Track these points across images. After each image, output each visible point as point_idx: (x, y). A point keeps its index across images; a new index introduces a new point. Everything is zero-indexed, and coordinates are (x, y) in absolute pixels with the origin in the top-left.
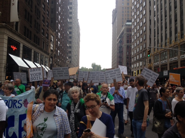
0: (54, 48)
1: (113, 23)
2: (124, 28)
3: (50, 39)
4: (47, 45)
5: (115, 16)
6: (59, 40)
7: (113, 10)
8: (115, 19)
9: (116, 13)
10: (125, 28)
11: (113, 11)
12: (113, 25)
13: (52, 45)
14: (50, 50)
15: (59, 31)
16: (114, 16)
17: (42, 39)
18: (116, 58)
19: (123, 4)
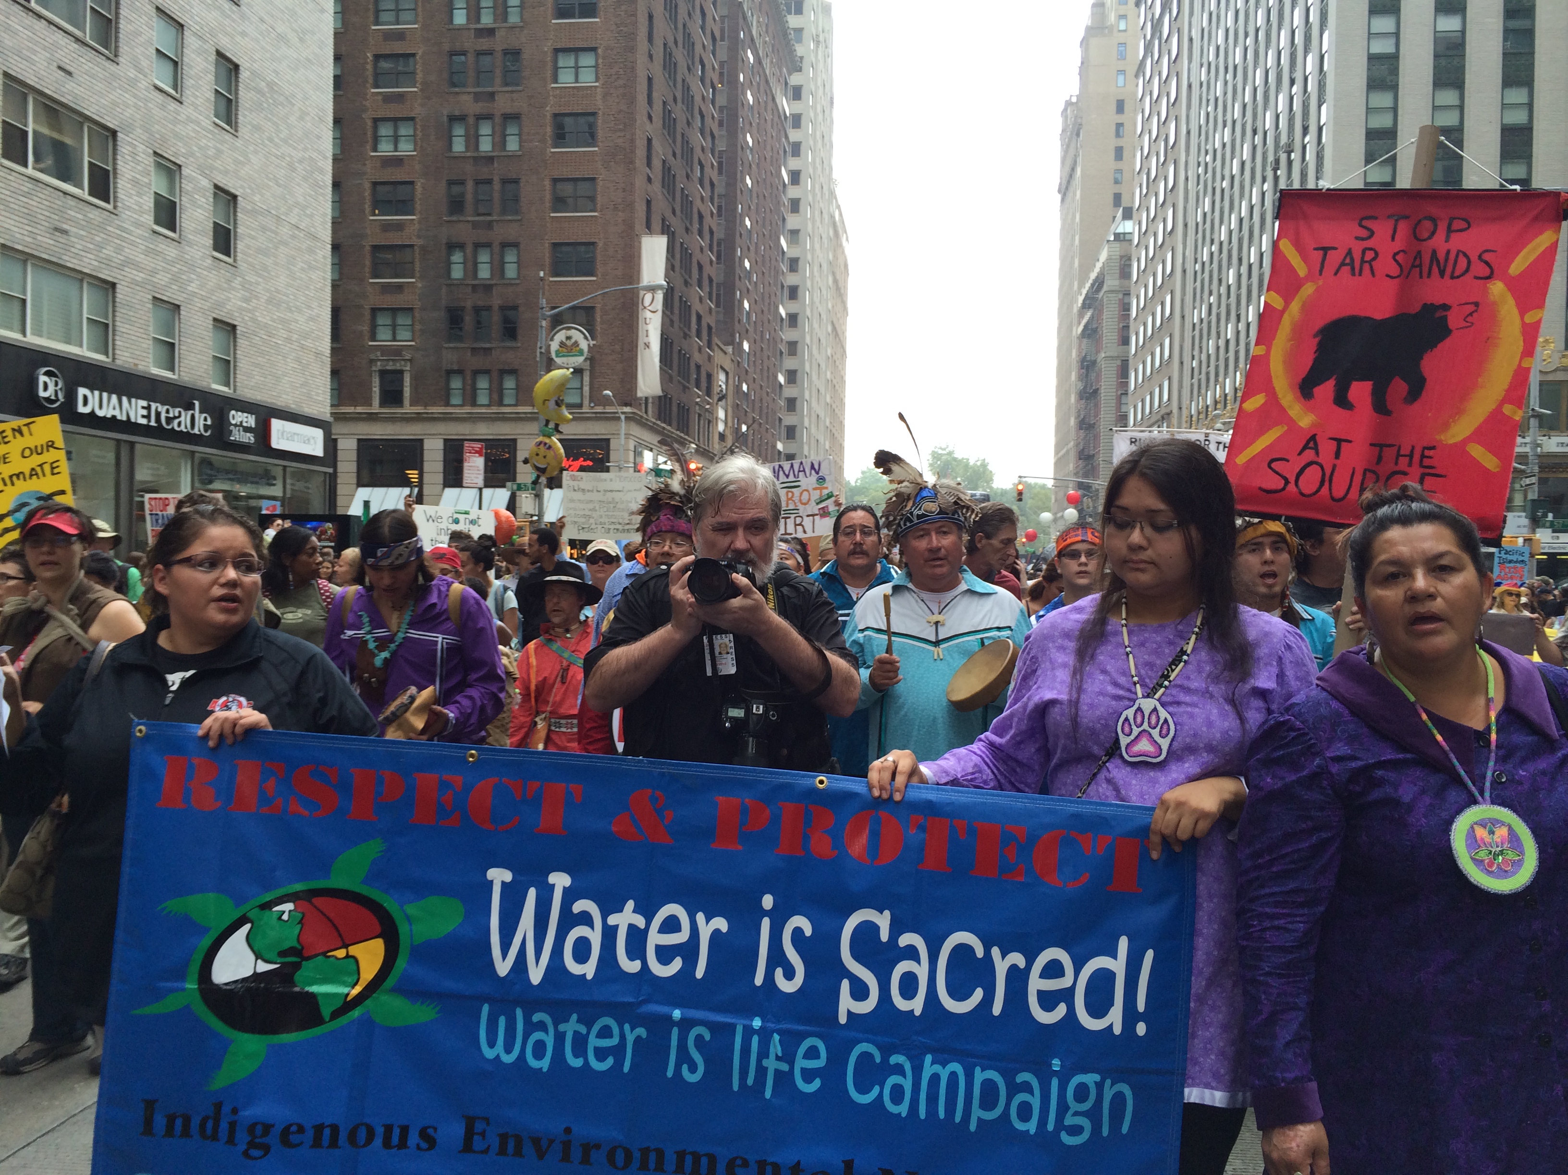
0: (730, 424)
1: (1065, 190)
2: (1103, 256)
3: (716, 390)
4: (709, 422)
5: (1072, 152)
6: (744, 374)
7: (1069, 104)
8: (1073, 169)
9: (1078, 135)
10: (1109, 259)
11: (1065, 110)
12: (1063, 200)
13: (721, 414)
14: (716, 437)
15: (745, 335)
16: (1068, 146)
17: (697, 403)
18: (1072, 422)
19: (1121, 78)
